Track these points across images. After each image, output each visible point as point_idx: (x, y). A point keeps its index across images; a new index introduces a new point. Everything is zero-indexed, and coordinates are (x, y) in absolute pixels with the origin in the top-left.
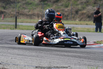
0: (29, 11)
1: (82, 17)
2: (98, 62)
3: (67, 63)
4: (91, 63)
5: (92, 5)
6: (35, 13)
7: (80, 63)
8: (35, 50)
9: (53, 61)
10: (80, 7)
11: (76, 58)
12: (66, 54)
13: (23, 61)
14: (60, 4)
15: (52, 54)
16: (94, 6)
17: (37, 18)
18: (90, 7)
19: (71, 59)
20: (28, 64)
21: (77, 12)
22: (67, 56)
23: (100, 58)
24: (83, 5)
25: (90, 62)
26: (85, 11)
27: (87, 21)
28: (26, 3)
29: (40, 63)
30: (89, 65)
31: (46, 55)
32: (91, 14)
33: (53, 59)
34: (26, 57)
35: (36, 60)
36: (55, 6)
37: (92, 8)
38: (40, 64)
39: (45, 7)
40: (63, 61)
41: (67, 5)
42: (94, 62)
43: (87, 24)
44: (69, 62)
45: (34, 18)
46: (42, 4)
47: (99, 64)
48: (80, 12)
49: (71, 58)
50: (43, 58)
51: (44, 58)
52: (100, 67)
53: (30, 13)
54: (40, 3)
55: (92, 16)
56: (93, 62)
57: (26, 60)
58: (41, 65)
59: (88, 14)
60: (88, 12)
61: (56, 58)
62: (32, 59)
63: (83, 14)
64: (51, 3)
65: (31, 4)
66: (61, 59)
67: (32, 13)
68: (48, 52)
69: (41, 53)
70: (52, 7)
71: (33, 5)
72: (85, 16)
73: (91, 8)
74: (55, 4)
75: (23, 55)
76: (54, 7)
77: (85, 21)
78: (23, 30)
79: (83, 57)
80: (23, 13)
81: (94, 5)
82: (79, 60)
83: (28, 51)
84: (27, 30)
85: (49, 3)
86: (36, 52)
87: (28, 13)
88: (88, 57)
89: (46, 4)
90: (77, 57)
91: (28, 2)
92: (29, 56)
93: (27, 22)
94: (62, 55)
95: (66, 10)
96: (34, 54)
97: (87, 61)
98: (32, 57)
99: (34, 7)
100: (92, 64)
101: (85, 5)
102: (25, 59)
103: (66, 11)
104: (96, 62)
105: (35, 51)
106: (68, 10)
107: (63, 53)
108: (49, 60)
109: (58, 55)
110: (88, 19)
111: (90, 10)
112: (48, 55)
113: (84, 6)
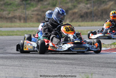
0: (9, 13)
1: (73, 17)
2: (94, 69)
3: (56, 71)
4: (86, 70)
5: (84, 3)
6: (16, 15)
7: (72, 71)
8: (17, 58)
9: (40, 71)
10: (70, 5)
11: (67, 65)
12: (55, 61)
13: (4, 72)
14: (45, 3)
15: (38, 62)
16: (87, 4)
17: (18, 21)
18: (82, 5)
19: (61, 67)
20: (11, 75)
22: (56, 63)
23: (96, 64)
25: (84, 69)
26: (76, 10)
27: (79, 22)
28: (5, 4)
29: (24, 73)
30: (83, 73)
31: (32, 64)
32: (84, 13)
33: (39, 68)
34: (8, 67)
35: (19, 70)
36: (40, 5)
37: (85, 6)
38: (24, 75)
39: (28, 7)
40: (52, 69)
41: (55, 3)
42: (89, 69)
43: (79, 26)
44: (59, 70)
45: (15, 21)
46: (24, 4)
47: (95, 70)
48: (70, 12)
49: (62, 65)
50: (27, 67)
51: (29, 67)
52: (96, 74)
53: (10, 15)
54: (21, 3)
55: (85, 15)
56: (87, 69)
57: (8, 71)
58: (26, 75)
59: (80, 14)
60: (80, 10)
61: (43, 66)
62: (15, 69)
63: (74, 14)
64: (35, 2)
65: (10, 4)
66: (49, 67)
67: (13, 16)
68: (34, 61)
69: (26, 61)
70: (36, 7)
71: (13, 6)
72: (77, 15)
73: (83, 6)
74: (39, 3)
75: (3, 65)
76: (39, 7)
77: (76, 21)
78: (2, 36)
79: (76, 64)
80: (2, 16)
81: (86, 2)
82: (71, 68)
83: (9, 61)
84: (7, 36)
85: (32, 3)
86: (19, 61)
87: (8, 15)
88: (81, 63)
89: (29, 4)
90: (69, 64)
91: (7, 2)
92: (11, 66)
93: (7, 27)
94: (50, 63)
96: (17, 63)
97: (81, 68)
98: (15, 67)
99: (14, 8)
100: (87, 72)
101: (75, 3)
102: (6, 70)
104: (91, 68)
105: (17, 60)
107: (51, 61)
108: (35, 69)
109: (46, 63)
110: (80, 20)
111: (82, 8)
112: (33, 64)
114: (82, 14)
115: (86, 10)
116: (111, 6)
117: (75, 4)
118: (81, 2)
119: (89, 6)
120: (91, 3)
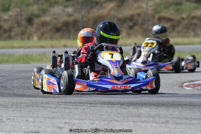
1: (42, 31)
5: (61, 5)
10: (35, 9)
16: (66, 7)
18: (57, 9)
21: (30, 20)
24: (43, 4)
26: (47, 18)
37: (63, 11)
41: (7, 6)
48: (36, 21)
55: (64, 28)
59: (55, 25)
60: (56, 19)
63: (44, 24)
72: (49, 28)
73: (60, 11)
95: (6, 17)
103: (5, 21)
106: (10, 16)
111: (59, 14)
113: (44, 7)
114: (59, 25)
115: (66, 18)
116: (110, 10)
117: (45, 6)
118: (56, 3)
119: (70, 10)
120: (73, 6)
